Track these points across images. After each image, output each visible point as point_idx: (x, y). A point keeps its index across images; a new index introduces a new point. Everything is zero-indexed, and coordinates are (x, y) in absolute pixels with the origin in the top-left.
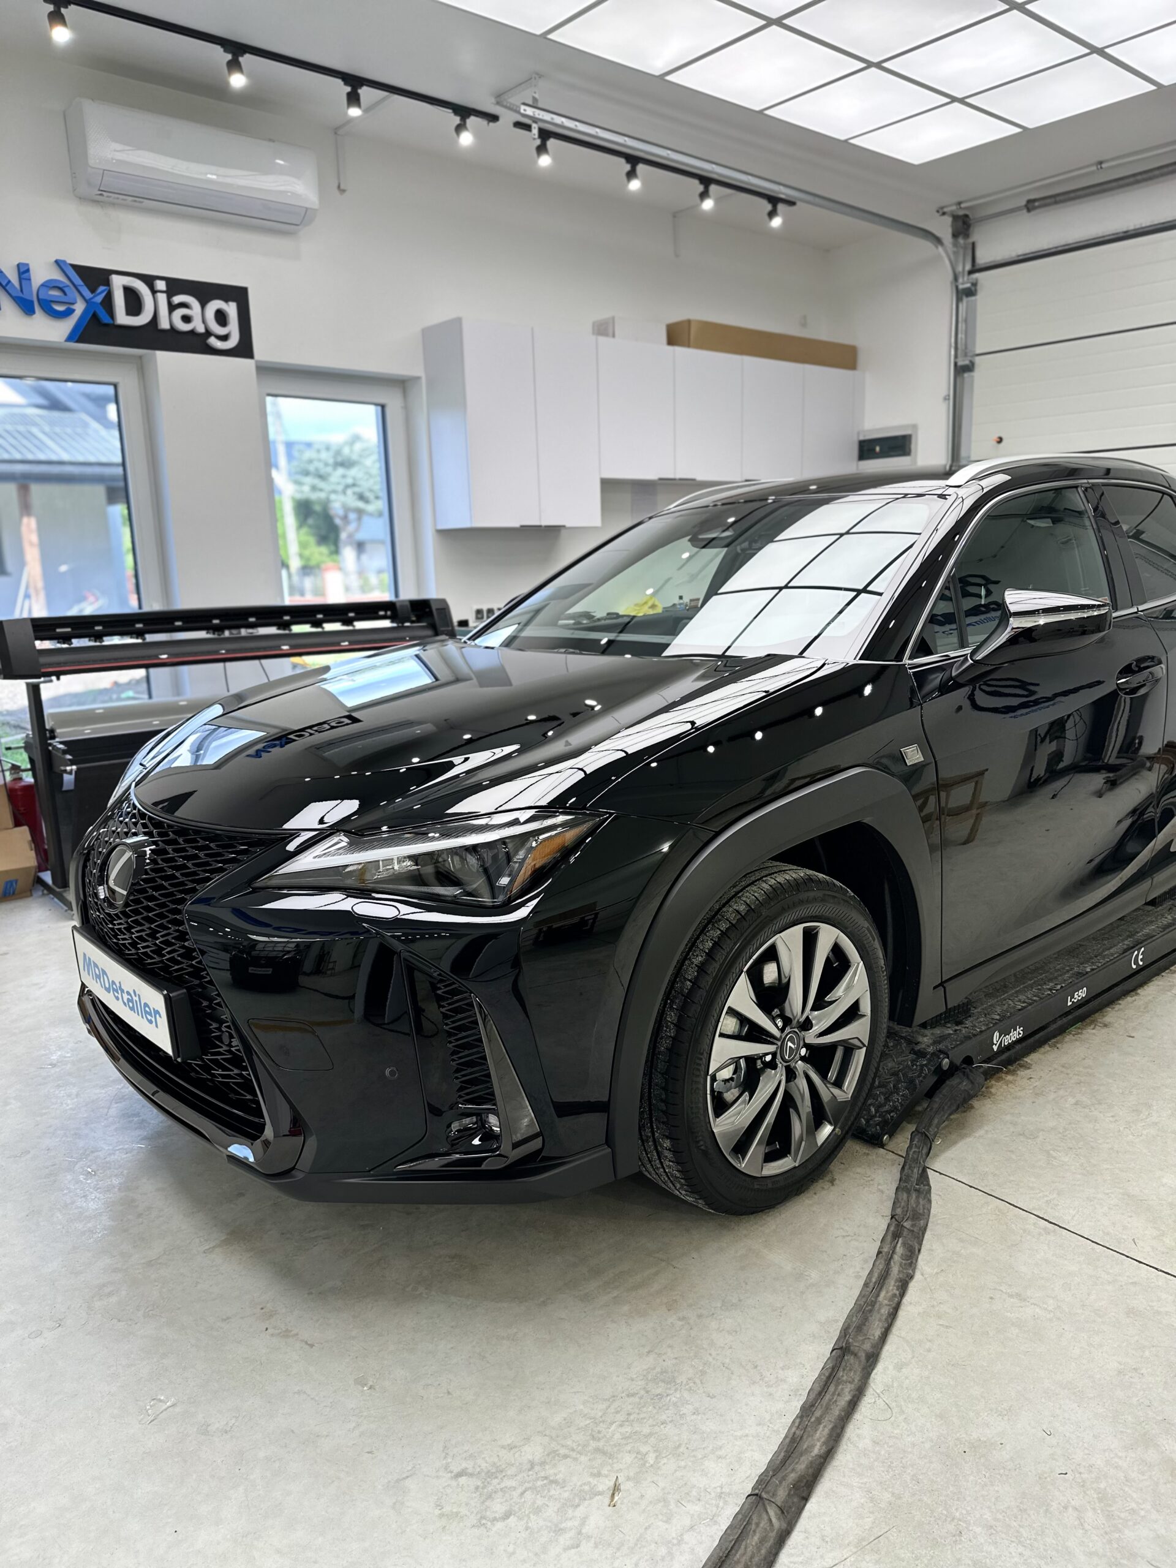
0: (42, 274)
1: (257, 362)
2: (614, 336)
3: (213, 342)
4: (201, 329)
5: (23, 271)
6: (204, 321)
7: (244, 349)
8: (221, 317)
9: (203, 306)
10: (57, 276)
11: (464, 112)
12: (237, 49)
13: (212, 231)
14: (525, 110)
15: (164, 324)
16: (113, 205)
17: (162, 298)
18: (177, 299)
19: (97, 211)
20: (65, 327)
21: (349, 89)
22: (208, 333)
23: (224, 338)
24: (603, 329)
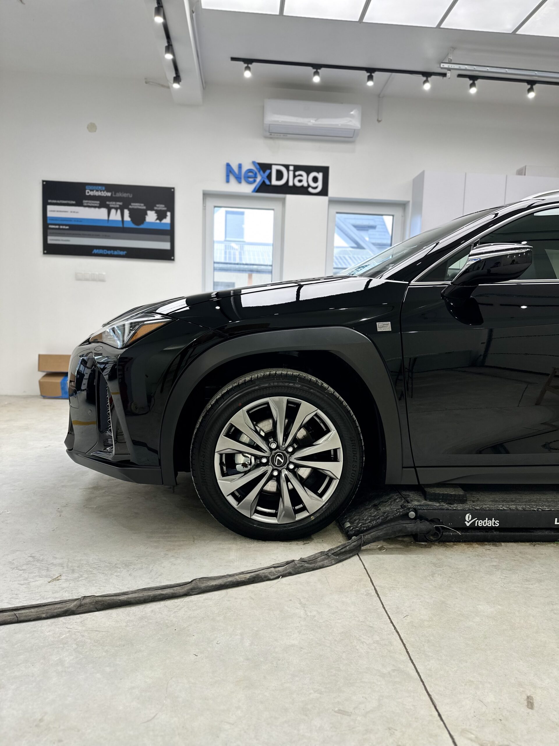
0: (247, 166)
1: (329, 198)
2: (525, 175)
3: (310, 190)
4: (306, 185)
5: (240, 166)
6: (307, 181)
7: (324, 192)
8: (315, 180)
9: (308, 175)
10: (252, 167)
11: (427, 75)
12: (317, 67)
13: (317, 145)
14: (443, 66)
15: (291, 184)
16: (277, 138)
17: (291, 173)
18: (297, 173)
19: (271, 142)
20: (253, 187)
21: (369, 74)
22: (309, 186)
23: (316, 188)
24: (521, 172)
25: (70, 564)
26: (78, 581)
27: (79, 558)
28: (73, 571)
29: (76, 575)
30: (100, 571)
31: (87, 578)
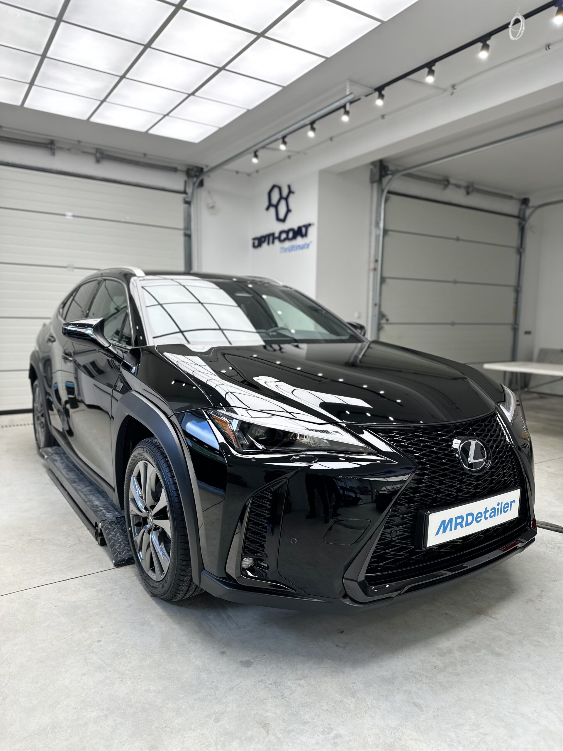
25: (559, 551)
26: (559, 542)
27: (551, 552)
28: (559, 547)
29: (558, 545)
30: (543, 541)
31: (553, 541)
